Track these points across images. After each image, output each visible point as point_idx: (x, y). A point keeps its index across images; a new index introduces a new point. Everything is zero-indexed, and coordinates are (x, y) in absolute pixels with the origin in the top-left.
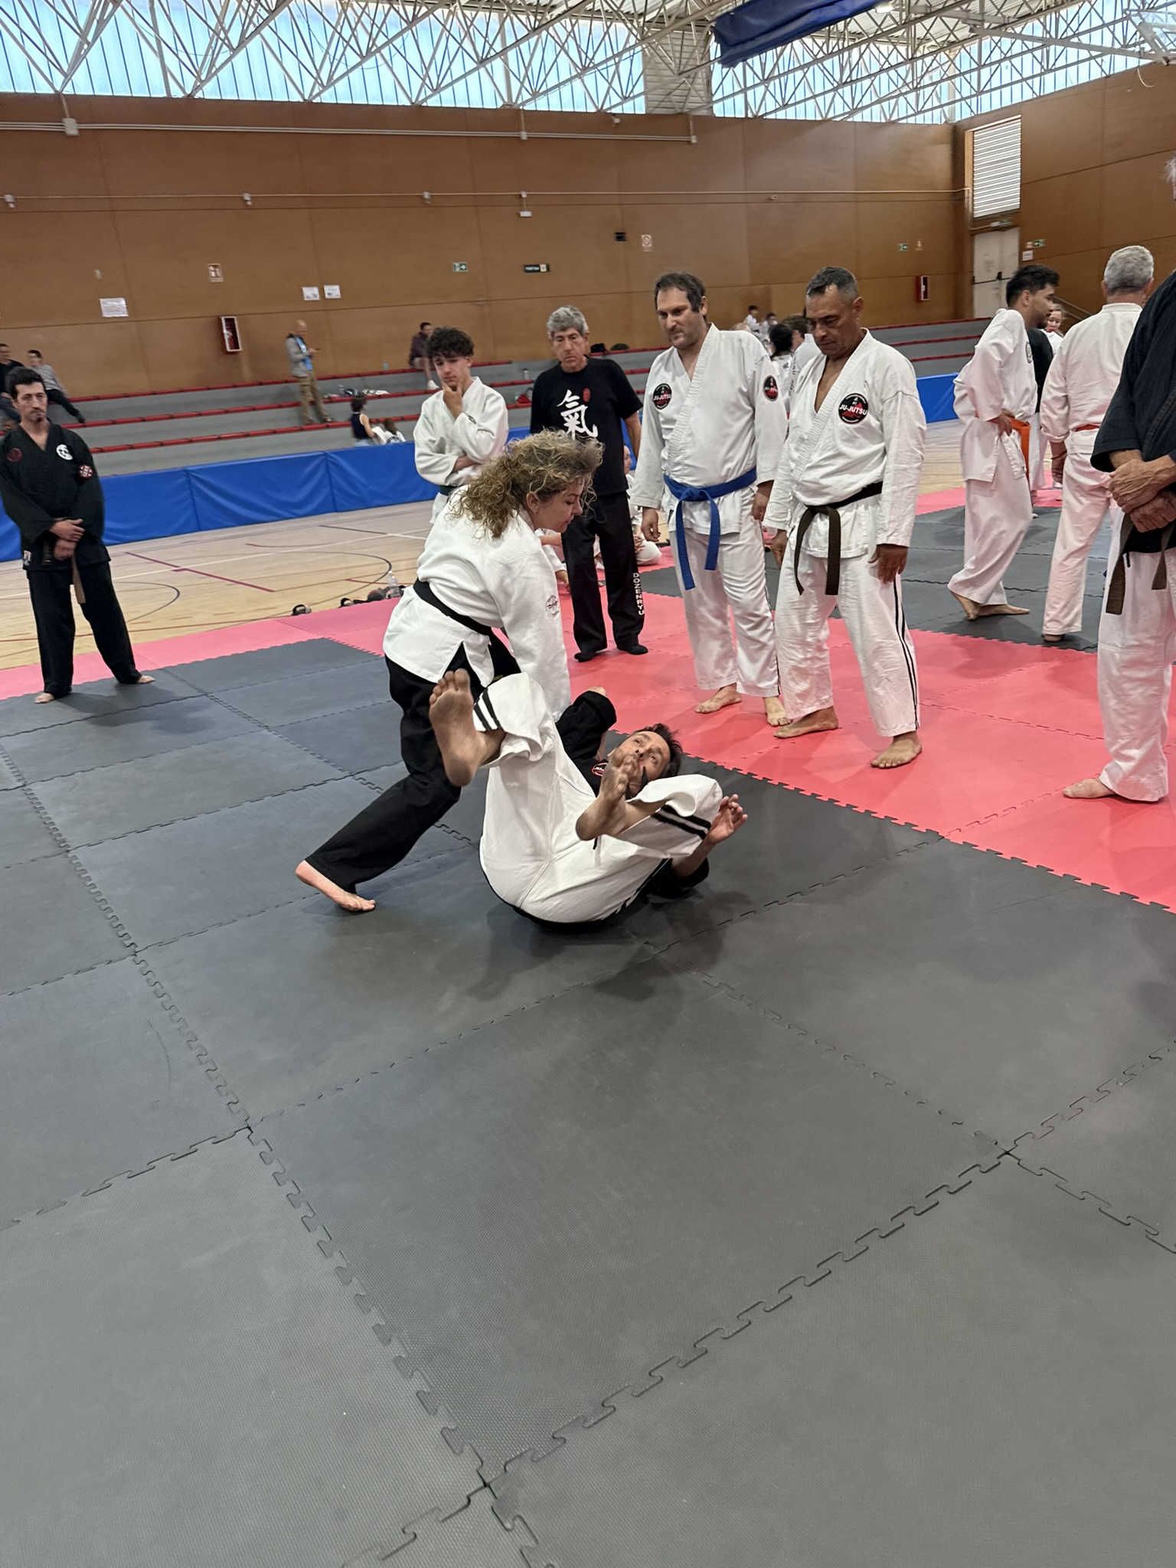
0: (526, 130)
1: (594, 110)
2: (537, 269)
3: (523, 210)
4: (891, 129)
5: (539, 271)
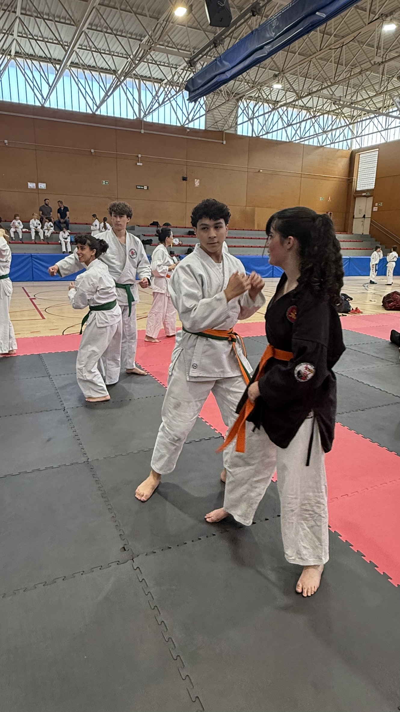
0: (144, 130)
1: (180, 125)
2: (142, 188)
3: (139, 162)
4: (321, 149)
5: (143, 189)
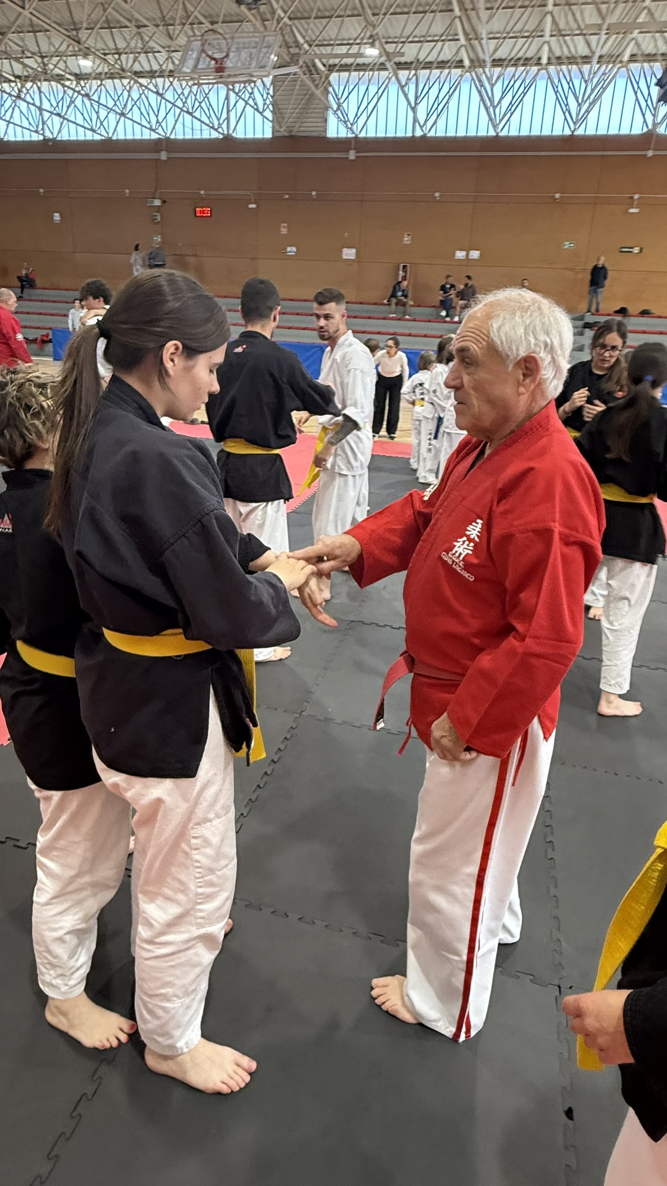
0: (655, 150)
2: (631, 250)
3: (632, 208)
5: (633, 252)
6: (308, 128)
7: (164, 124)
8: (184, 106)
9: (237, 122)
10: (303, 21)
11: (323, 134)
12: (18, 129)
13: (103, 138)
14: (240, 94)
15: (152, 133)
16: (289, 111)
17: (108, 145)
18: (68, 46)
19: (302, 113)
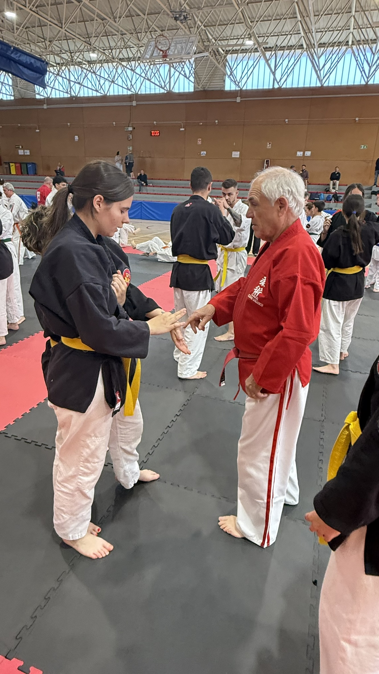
6: (214, 86)
7: (135, 86)
8: (146, 76)
9: (175, 84)
10: (212, 27)
11: (222, 89)
12: (57, 92)
13: (102, 95)
14: (176, 69)
15: (128, 91)
16: (204, 76)
17: (105, 98)
18: (85, 47)
19: (210, 77)
